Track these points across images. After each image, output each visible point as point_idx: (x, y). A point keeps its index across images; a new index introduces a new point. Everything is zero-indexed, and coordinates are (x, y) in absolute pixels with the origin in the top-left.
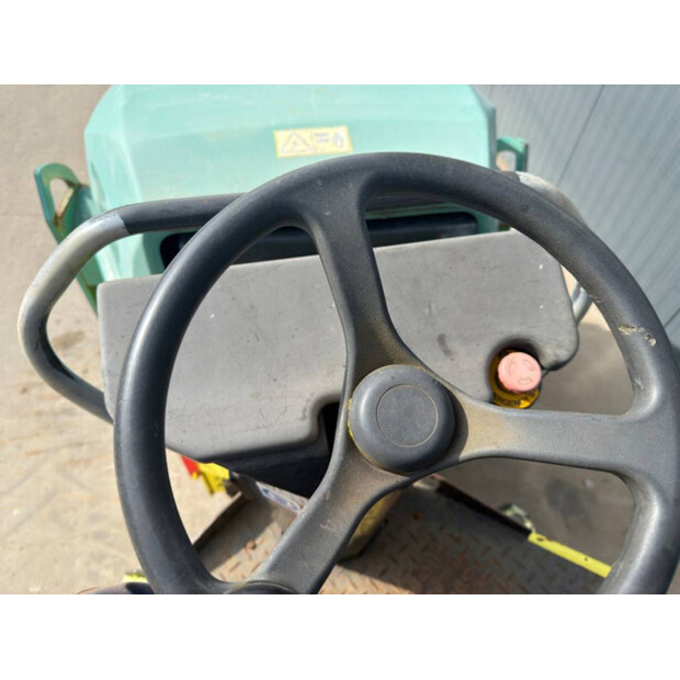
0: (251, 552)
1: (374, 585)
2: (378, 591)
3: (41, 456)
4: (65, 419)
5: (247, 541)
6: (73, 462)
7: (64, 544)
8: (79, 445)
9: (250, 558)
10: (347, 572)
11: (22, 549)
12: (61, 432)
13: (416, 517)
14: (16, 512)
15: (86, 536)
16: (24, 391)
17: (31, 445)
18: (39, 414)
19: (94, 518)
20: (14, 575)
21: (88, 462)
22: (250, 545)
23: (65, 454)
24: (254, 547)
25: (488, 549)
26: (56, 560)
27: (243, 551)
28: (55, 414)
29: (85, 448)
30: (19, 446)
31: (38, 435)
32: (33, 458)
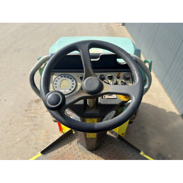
0: (70, 145)
1: (98, 157)
2: (99, 159)
3: (27, 127)
4: (34, 119)
5: (69, 142)
6: (34, 129)
7: (27, 149)
8: (36, 125)
9: (69, 146)
10: (92, 153)
11: (17, 148)
12: (32, 122)
13: (111, 143)
14: (18, 139)
15: (33, 148)
16: (26, 111)
17: (25, 124)
18: (28, 117)
19: (36, 144)
20: (14, 154)
21: (37, 129)
22: (70, 143)
23: (32, 127)
24: (71, 144)
25: (129, 154)
26: (25, 153)
27: (68, 144)
28: (32, 117)
29: (37, 126)
30: (22, 124)
31: (27, 121)
32: (25, 127)
